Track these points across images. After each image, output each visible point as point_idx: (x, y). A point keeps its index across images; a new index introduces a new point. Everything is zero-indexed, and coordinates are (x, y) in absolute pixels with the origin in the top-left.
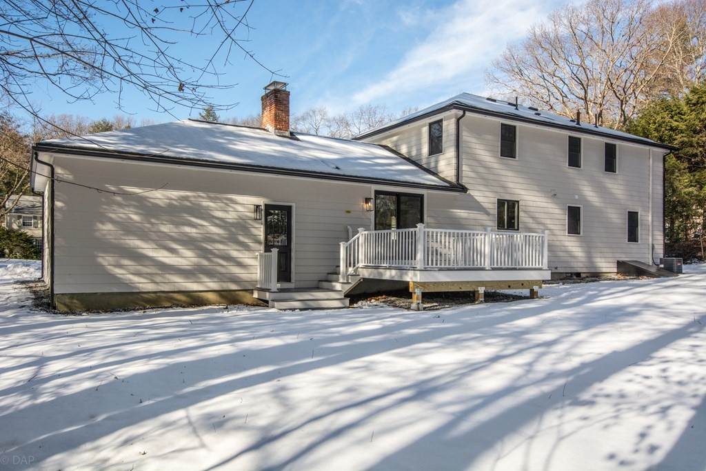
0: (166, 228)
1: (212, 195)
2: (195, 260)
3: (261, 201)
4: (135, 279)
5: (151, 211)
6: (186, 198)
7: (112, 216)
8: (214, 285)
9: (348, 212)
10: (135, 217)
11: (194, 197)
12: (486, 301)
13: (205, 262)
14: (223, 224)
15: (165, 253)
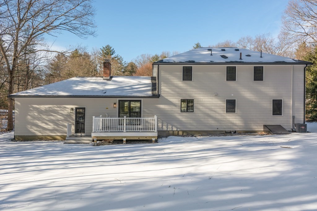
0: (44, 117)
1: (58, 106)
2: (53, 126)
3: (74, 107)
4: (35, 132)
5: (40, 112)
6: (50, 108)
7: (29, 114)
8: (59, 134)
9: (107, 108)
10: (36, 114)
11: (53, 107)
12: (126, 143)
13: (56, 127)
14: (62, 115)
15: (44, 124)
